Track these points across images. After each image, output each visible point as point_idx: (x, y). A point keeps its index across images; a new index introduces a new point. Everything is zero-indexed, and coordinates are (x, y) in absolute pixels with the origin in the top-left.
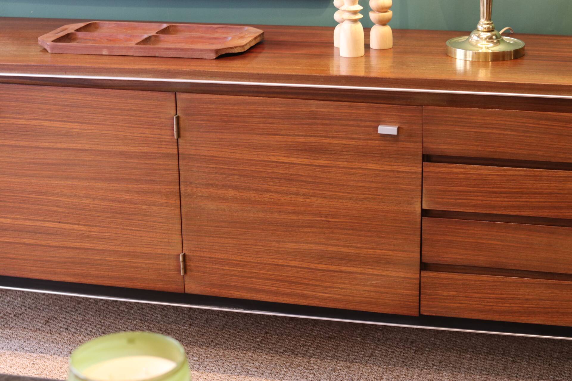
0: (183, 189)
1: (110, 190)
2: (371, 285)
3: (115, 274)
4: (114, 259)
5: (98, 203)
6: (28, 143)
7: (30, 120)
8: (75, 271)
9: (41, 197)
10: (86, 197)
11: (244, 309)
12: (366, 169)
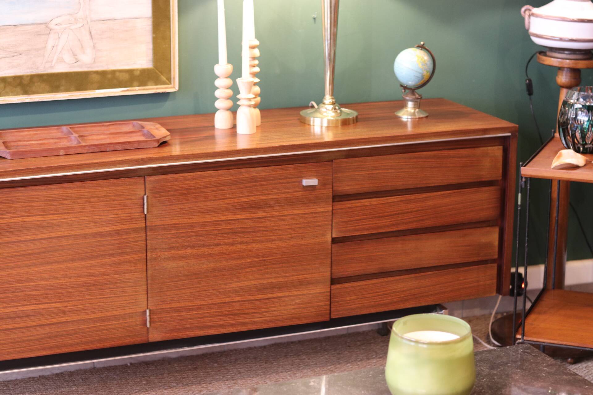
0: (149, 254)
1: (86, 267)
2: (295, 304)
5: (74, 281)
6: (10, 239)
7: (13, 218)
8: (51, 344)
9: (21, 285)
10: (64, 277)
11: (188, 346)
12: (292, 214)
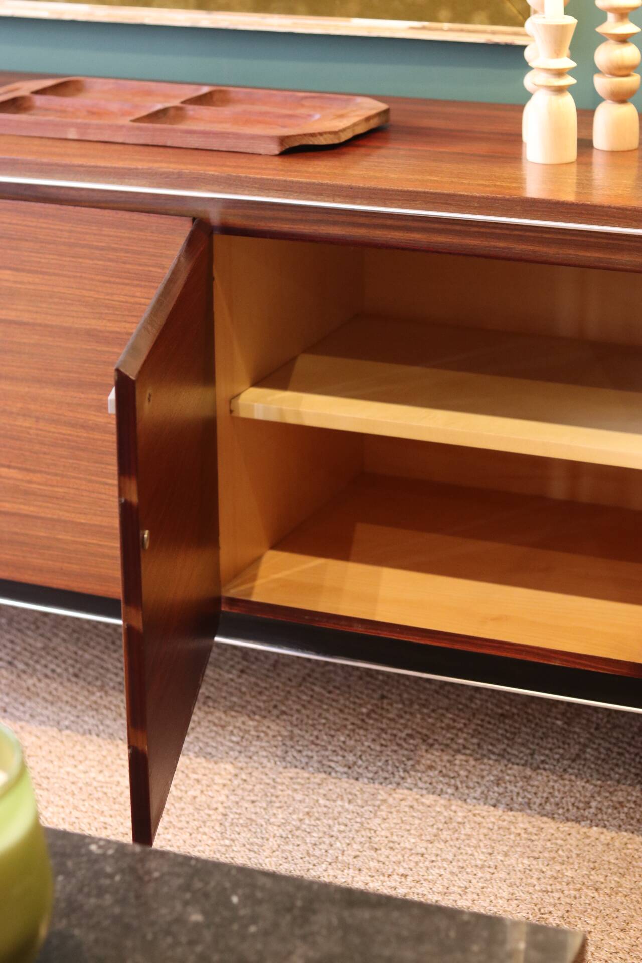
1: (68, 403)
3: (75, 567)
4: (73, 539)
5: (45, 428)
